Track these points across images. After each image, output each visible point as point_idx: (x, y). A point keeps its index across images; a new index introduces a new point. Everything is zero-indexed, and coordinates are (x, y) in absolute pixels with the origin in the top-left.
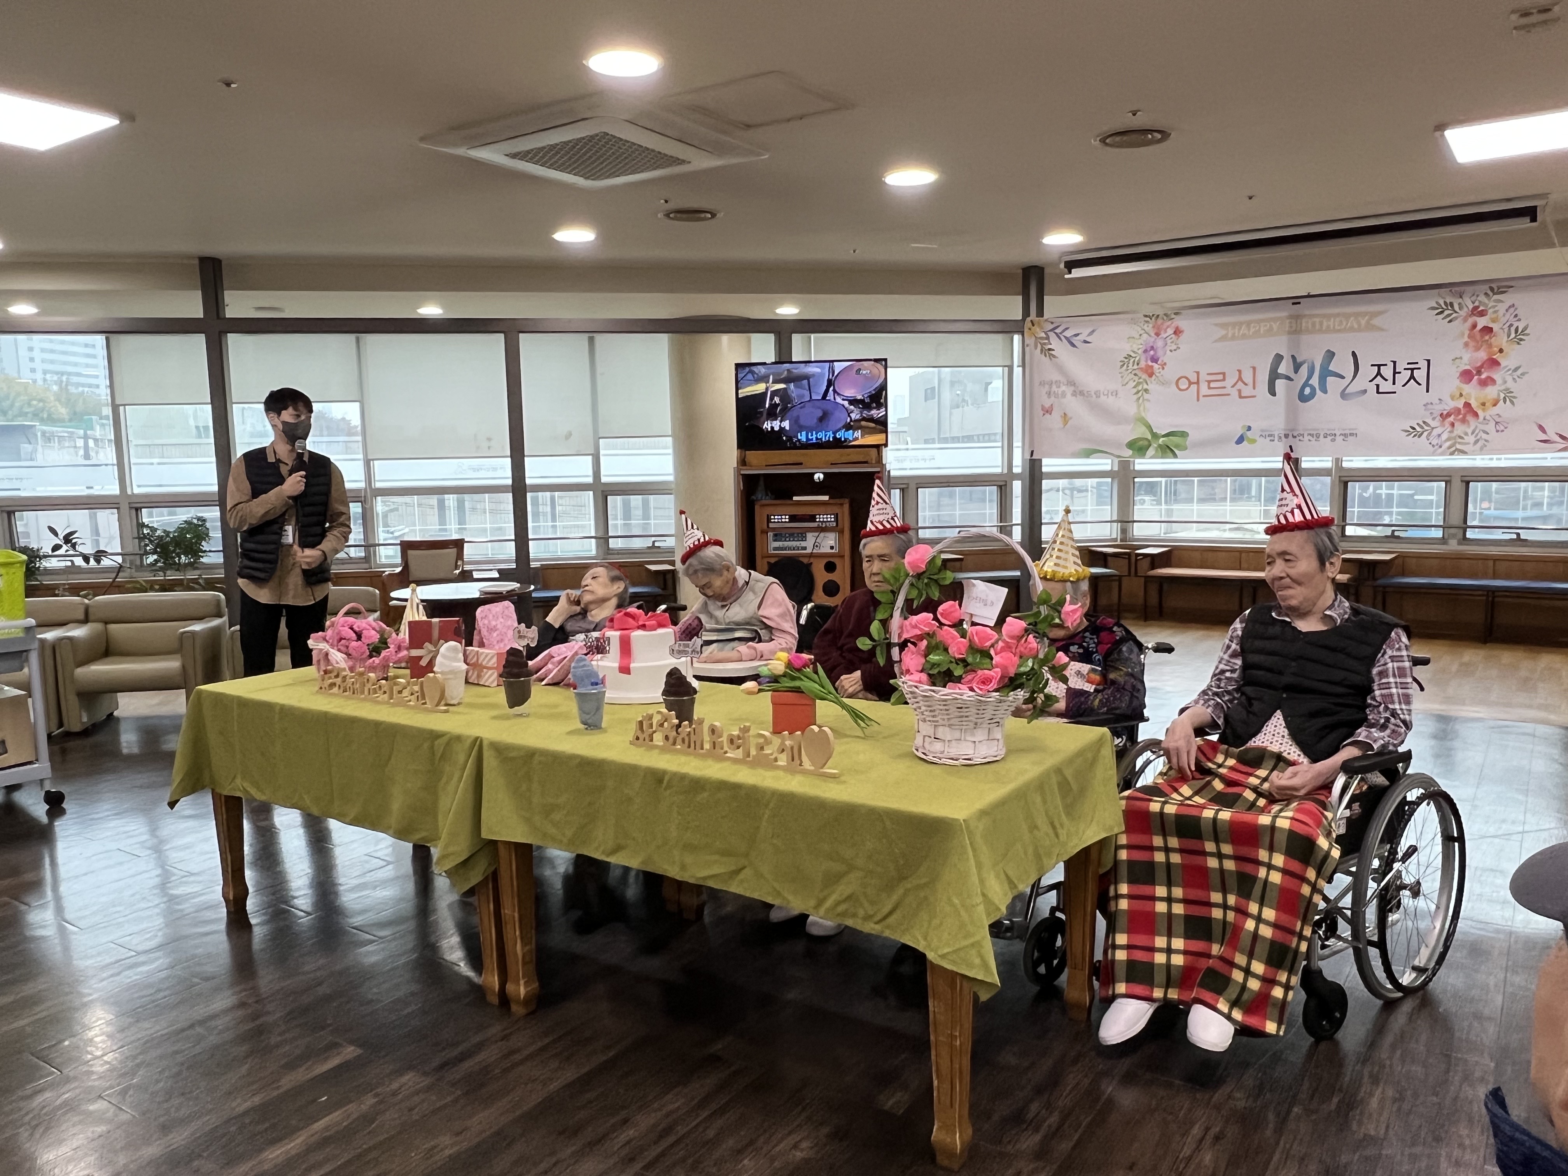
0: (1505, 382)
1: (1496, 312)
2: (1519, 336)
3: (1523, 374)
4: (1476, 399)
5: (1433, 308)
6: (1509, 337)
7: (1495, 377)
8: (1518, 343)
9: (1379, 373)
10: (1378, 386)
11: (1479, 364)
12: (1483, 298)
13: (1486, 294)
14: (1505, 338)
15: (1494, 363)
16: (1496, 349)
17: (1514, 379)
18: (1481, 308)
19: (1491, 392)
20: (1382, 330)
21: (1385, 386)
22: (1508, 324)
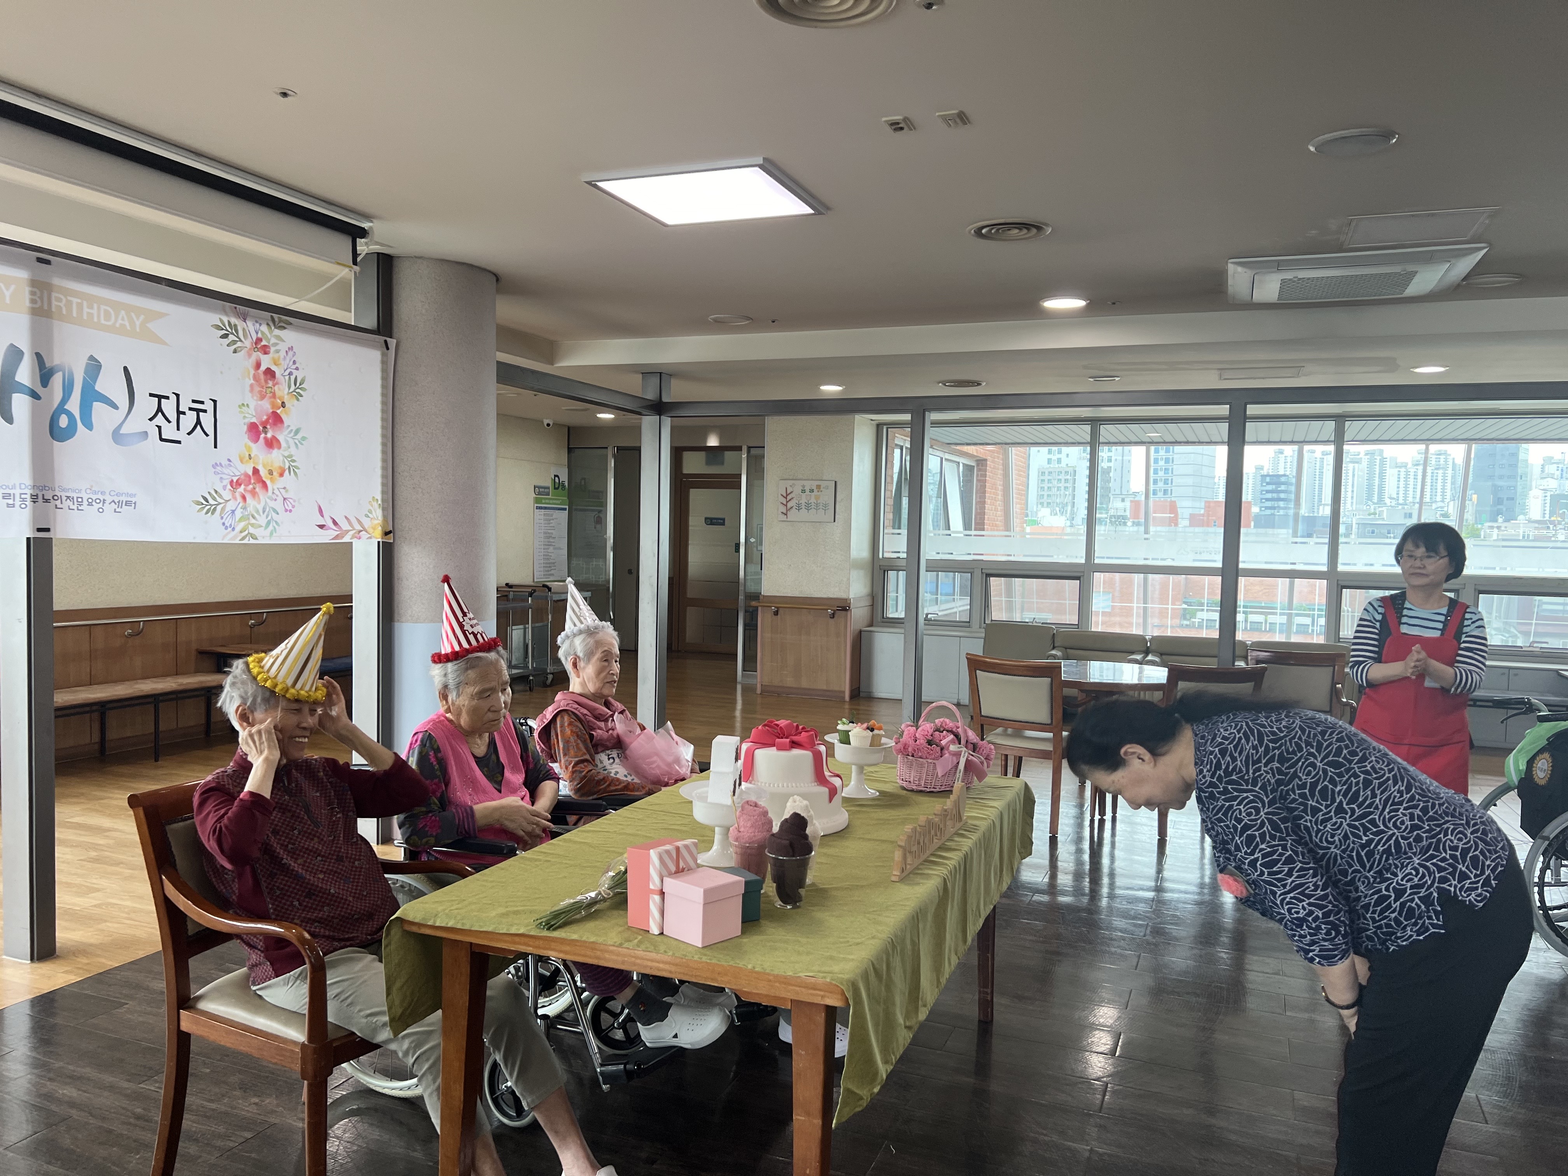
0: (289, 447)
1: (278, 351)
2: (298, 387)
3: (304, 438)
4: (264, 466)
5: (218, 328)
6: (289, 387)
7: (281, 438)
8: (298, 400)
9: (160, 409)
10: (159, 427)
11: (265, 417)
12: (264, 328)
13: (268, 324)
14: (287, 389)
15: (276, 419)
16: (280, 402)
17: (296, 444)
18: (264, 343)
19: (276, 457)
20: (165, 343)
21: (169, 431)
22: (287, 373)
